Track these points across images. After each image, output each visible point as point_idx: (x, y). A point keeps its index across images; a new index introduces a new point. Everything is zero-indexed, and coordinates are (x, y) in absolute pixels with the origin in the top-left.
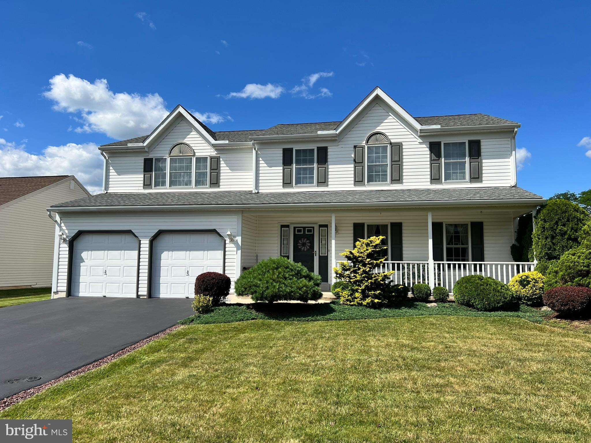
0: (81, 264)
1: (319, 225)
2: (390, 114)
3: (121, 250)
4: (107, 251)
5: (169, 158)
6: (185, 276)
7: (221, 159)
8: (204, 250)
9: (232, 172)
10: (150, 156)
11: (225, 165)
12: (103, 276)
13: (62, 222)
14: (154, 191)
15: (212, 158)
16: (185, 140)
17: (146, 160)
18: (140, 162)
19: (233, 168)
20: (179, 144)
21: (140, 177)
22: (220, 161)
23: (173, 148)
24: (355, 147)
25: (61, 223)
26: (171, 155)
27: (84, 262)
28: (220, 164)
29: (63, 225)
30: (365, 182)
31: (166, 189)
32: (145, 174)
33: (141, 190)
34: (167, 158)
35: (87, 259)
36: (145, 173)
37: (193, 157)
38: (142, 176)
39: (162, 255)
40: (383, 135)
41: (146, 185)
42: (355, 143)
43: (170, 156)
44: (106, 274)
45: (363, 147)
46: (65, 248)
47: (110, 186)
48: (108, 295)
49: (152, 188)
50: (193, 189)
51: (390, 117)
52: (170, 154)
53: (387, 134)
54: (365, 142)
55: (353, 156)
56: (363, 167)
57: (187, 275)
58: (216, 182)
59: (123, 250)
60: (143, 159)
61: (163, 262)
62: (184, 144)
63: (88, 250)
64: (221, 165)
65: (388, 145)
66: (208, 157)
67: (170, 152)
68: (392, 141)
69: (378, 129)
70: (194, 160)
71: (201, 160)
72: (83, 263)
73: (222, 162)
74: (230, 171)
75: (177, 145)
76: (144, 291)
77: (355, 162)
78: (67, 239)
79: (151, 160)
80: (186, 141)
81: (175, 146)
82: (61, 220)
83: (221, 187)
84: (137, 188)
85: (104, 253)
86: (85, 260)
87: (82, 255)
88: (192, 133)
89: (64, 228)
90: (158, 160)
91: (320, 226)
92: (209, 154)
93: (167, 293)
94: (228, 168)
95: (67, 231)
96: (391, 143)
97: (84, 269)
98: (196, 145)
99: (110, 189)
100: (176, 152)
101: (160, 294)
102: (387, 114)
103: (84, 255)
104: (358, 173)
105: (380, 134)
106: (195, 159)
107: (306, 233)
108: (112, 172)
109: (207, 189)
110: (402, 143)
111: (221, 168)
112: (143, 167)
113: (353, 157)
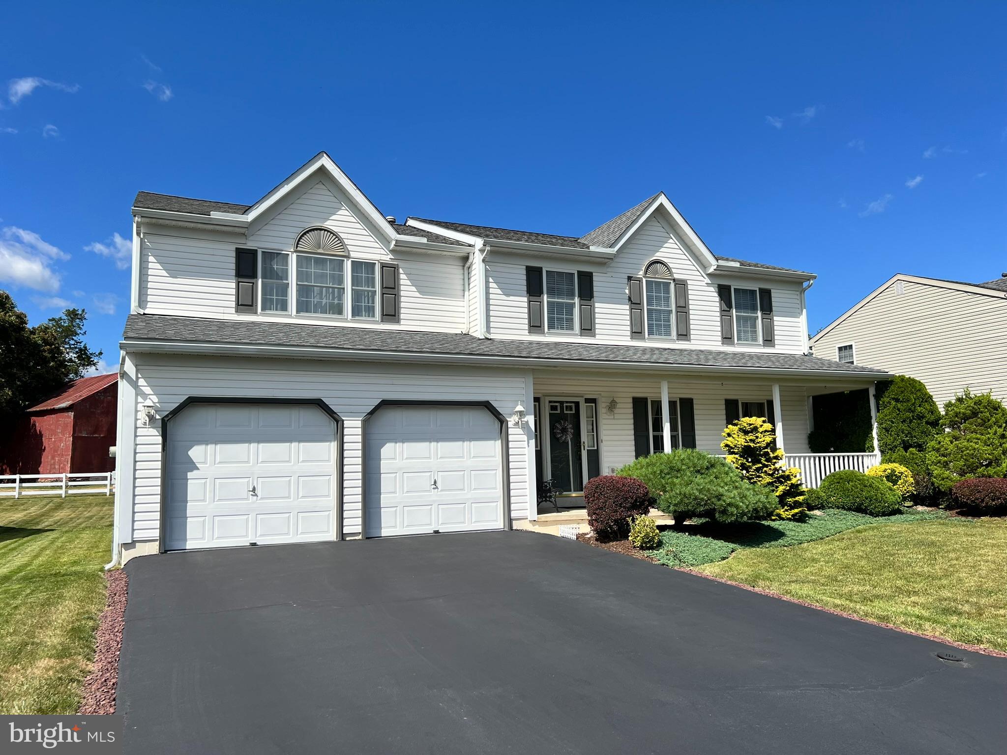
0: (190, 475)
1: (585, 399)
2: (671, 235)
3: (291, 441)
4: (255, 445)
5: (295, 255)
6: (429, 491)
7: (401, 271)
8: (463, 440)
9: (422, 296)
10: (250, 245)
11: (408, 283)
12: (247, 499)
13: (140, 376)
14: (260, 318)
15: (383, 266)
16: (325, 224)
17: (240, 253)
18: (226, 255)
19: (424, 289)
20: (317, 229)
21: (229, 287)
22: (399, 273)
23: (302, 236)
24: (630, 278)
25: (137, 378)
26: (298, 249)
27: (198, 469)
28: (399, 279)
29: (142, 382)
30: (644, 335)
31: (291, 317)
32: (239, 282)
33: (230, 315)
34: (290, 253)
35: (205, 463)
36: (240, 280)
37: (345, 260)
38: (234, 285)
39: (382, 450)
40: (664, 265)
41: (241, 305)
42: (630, 272)
43: (296, 251)
44: (256, 495)
45: (640, 280)
46: (153, 438)
47: (149, 298)
48: (261, 541)
49: (256, 313)
50: (347, 321)
51: (671, 241)
52: (297, 247)
53: (671, 265)
54: (642, 273)
55: (627, 291)
56: (642, 310)
57: (434, 488)
58: (391, 314)
59: (295, 441)
60: (233, 247)
61: (384, 465)
62: (325, 230)
63: (207, 442)
64: (402, 282)
65: (672, 282)
66: (377, 262)
67: (298, 244)
68: (676, 276)
69: (658, 256)
70: (348, 266)
71: (362, 268)
72: (195, 472)
73: (402, 276)
74: (417, 295)
75: (310, 231)
76: (354, 525)
77: (632, 301)
78: (158, 417)
79: (254, 253)
80: (328, 224)
81: (307, 232)
82: (137, 371)
83: (402, 322)
84: (221, 310)
85: (249, 449)
86: (198, 465)
87: (190, 453)
88: (340, 212)
89: (147, 390)
90: (270, 256)
91: (588, 401)
92: (378, 257)
93: (395, 527)
94: (414, 289)
95: (155, 397)
96: (674, 280)
97: (195, 485)
98: (350, 236)
99: (149, 305)
100: (308, 243)
101: (381, 528)
102: (666, 235)
103: (196, 453)
104: (635, 320)
105: (661, 263)
106: (349, 263)
107: (565, 412)
108: (154, 267)
109: (376, 325)
110: (688, 281)
111: (402, 288)
112: (233, 266)
113: (628, 293)
